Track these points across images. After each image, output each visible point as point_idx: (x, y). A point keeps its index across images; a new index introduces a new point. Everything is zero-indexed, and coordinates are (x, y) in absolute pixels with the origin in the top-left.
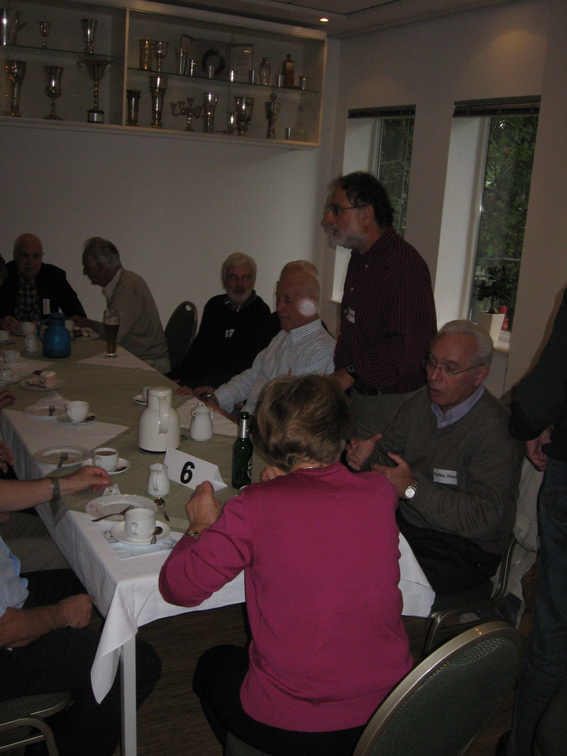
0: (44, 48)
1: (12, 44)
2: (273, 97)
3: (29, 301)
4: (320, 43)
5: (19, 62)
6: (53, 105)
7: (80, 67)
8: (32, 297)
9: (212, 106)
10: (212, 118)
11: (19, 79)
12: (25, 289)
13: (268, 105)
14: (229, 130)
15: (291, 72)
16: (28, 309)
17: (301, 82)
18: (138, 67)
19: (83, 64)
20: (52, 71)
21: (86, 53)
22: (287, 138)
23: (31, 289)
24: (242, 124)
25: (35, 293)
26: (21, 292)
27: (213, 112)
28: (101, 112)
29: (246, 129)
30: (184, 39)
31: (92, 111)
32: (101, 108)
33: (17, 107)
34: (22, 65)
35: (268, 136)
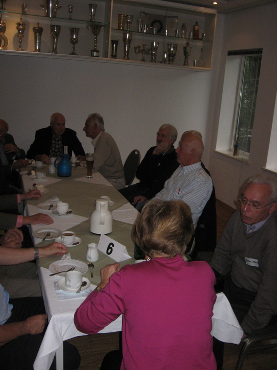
0: (70, 19)
1: (54, 16)
2: (188, 44)
3: (57, 146)
4: (213, 15)
5: (57, 26)
6: (74, 48)
7: (88, 28)
8: (58, 144)
9: (156, 49)
10: (156, 55)
11: (57, 35)
12: (55, 140)
13: (185, 48)
14: (164, 61)
15: (198, 31)
16: (57, 150)
17: (203, 36)
18: (117, 28)
19: (89, 27)
20: (73, 31)
21: (91, 21)
22: (194, 65)
23: (58, 141)
24: (171, 58)
25: (60, 143)
26: (53, 142)
27: (156, 52)
28: (98, 51)
29: (173, 61)
30: (142, 14)
31: (94, 51)
32: (98, 49)
33: (56, 48)
34: (59, 27)
35: (185, 64)
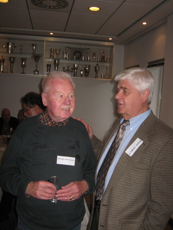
0: (21, 53)
1: (12, 52)
2: (97, 65)
4: (112, 47)
5: (13, 57)
6: (23, 70)
7: (32, 58)
8: (7, 127)
9: (77, 69)
10: (76, 72)
11: (13, 62)
12: (5, 125)
13: (96, 68)
14: (81, 76)
15: (104, 57)
16: (6, 131)
17: (107, 59)
18: (50, 57)
19: (33, 57)
20: (23, 60)
21: (33, 53)
22: (101, 78)
23: (7, 125)
24: (87, 74)
25: (8, 126)
26: (4, 126)
28: (38, 71)
29: (88, 75)
30: (67, 48)
31: (35, 71)
32: (38, 70)
33: (12, 71)
34: (14, 58)
35: (96, 78)
